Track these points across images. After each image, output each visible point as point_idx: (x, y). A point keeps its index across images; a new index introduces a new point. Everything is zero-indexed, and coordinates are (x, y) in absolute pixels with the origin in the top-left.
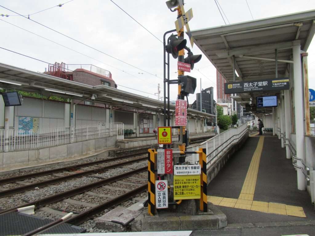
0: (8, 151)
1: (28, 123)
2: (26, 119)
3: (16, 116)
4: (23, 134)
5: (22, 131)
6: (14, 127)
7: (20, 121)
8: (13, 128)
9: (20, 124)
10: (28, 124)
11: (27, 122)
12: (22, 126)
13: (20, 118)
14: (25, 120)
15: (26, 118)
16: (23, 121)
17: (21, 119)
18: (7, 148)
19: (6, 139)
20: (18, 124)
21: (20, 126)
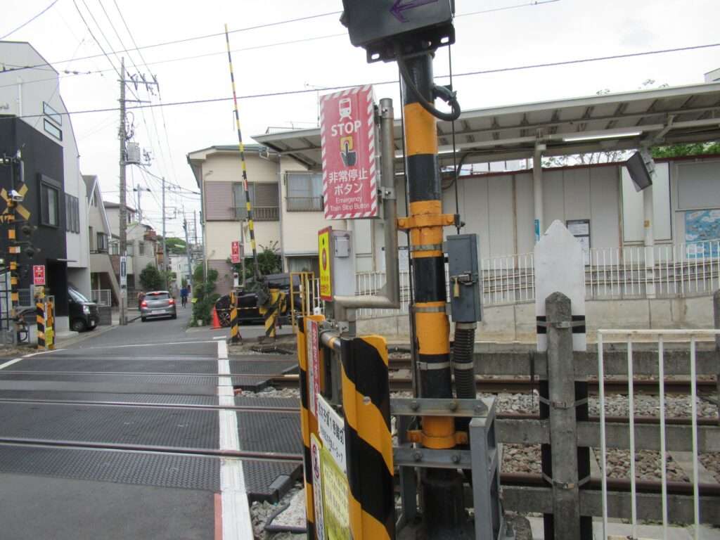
0: (654, 297)
1: (714, 226)
2: (709, 216)
3: (676, 211)
4: (699, 255)
5: (695, 249)
6: (671, 239)
7: (687, 223)
8: (670, 241)
9: (688, 232)
10: (715, 228)
11: (712, 223)
12: (696, 236)
13: (690, 215)
14: (705, 219)
15: (707, 215)
16: (697, 222)
17: (690, 217)
18: (651, 290)
19: (650, 270)
20: (684, 231)
21: (691, 236)
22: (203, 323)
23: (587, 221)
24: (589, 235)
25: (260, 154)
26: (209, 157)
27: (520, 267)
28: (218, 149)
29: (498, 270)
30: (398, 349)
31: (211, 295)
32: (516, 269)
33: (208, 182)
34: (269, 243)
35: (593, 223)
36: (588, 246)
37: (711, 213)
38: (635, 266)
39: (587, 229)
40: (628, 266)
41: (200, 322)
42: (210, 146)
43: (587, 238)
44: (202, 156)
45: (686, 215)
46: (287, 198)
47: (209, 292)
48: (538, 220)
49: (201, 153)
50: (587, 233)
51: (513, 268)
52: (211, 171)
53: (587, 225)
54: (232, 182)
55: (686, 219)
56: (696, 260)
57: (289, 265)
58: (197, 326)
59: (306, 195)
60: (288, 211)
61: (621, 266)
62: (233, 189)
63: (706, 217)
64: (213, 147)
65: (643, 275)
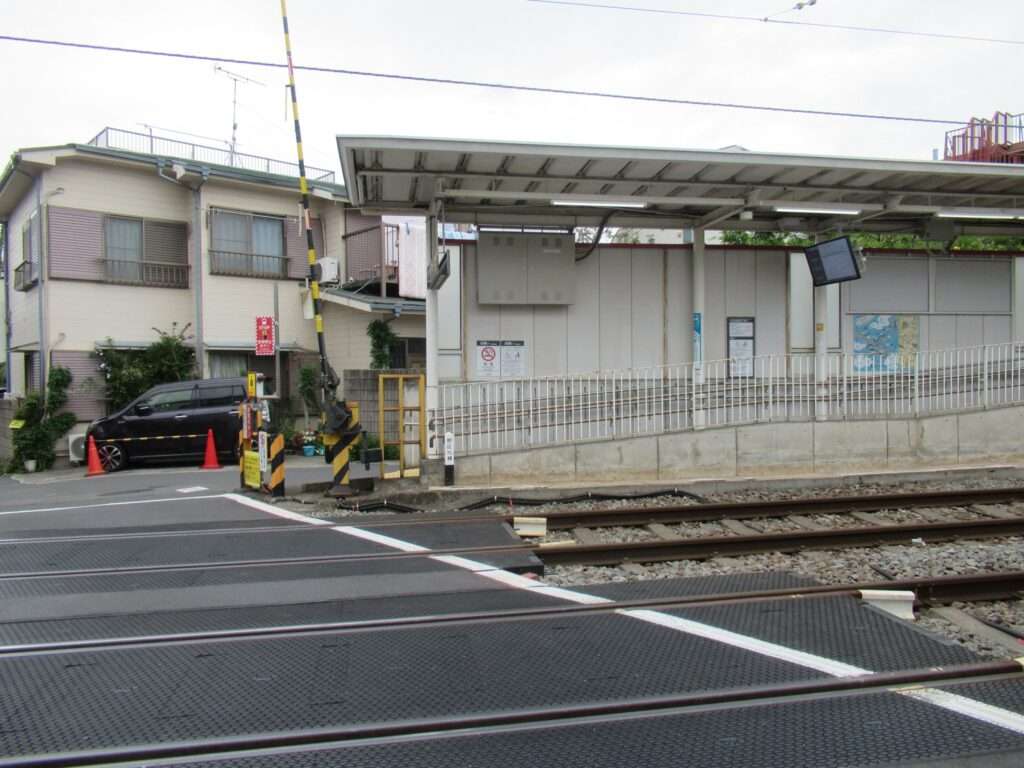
0: (825, 419)
1: (881, 334)
2: (877, 322)
3: (847, 314)
4: (870, 368)
5: (863, 361)
6: (840, 347)
7: (856, 329)
8: (839, 351)
9: (856, 339)
10: (883, 336)
11: (880, 331)
12: (864, 346)
13: (859, 319)
14: (874, 326)
15: (875, 320)
16: (866, 328)
17: (860, 322)
18: (822, 409)
19: (820, 385)
20: (852, 339)
21: (858, 344)
22: (37, 466)
23: (752, 320)
24: (753, 338)
25: (161, 170)
26: (61, 161)
27: (670, 378)
28: (79, 150)
29: (642, 380)
30: (498, 498)
31: (57, 414)
32: (666, 380)
33: (54, 207)
34: (172, 327)
35: (757, 321)
36: (751, 352)
37: (879, 319)
38: (804, 378)
39: (751, 328)
40: (797, 379)
41: (31, 465)
42: (64, 143)
43: (750, 342)
44: (49, 159)
45: (855, 319)
46: (211, 252)
47: (51, 410)
48: (699, 314)
49: (49, 153)
50: (750, 334)
51: (662, 377)
52: (60, 189)
53: (751, 324)
54: (102, 213)
55: (855, 324)
56: (867, 374)
57: (211, 365)
58: (26, 471)
59: (240, 248)
60: (212, 273)
61: (789, 379)
62: (104, 225)
63: (875, 323)
64: (72, 146)
65: (812, 392)
